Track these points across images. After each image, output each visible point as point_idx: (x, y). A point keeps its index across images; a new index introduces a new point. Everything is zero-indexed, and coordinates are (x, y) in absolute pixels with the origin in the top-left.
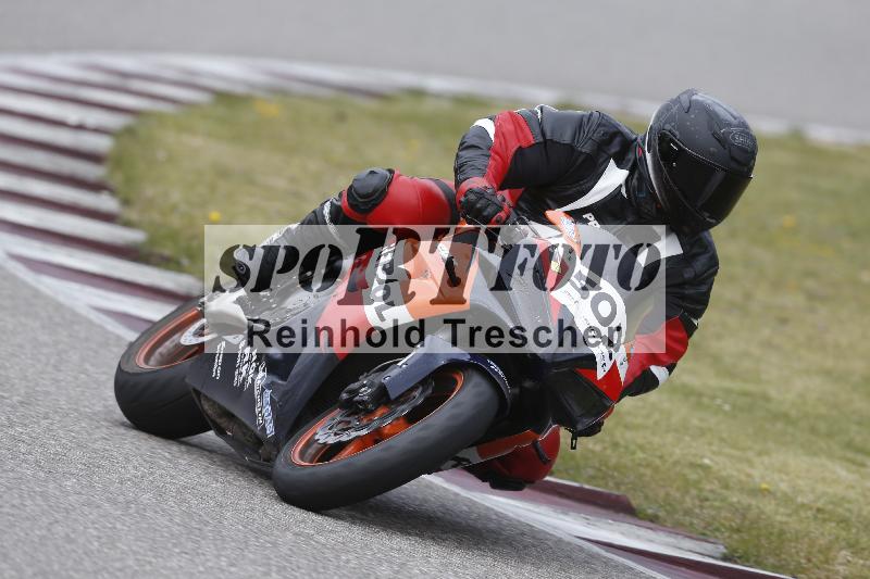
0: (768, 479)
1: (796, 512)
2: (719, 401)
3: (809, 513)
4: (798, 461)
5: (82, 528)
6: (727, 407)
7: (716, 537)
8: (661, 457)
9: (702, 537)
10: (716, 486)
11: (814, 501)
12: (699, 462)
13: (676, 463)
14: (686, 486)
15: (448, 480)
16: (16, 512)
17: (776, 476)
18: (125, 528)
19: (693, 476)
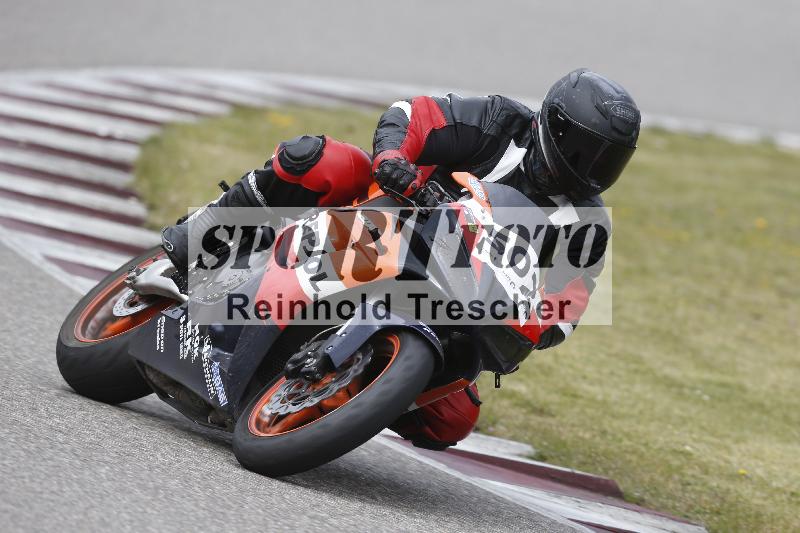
0: (745, 464)
1: (771, 495)
2: (698, 392)
3: (784, 497)
4: (772, 448)
5: (115, 513)
6: (706, 398)
7: (698, 519)
8: (646, 445)
9: (686, 519)
10: (697, 471)
11: (788, 486)
12: (681, 449)
13: (661, 449)
14: (670, 471)
15: (450, 466)
16: (53, 497)
17: (752, 462)
18: (155, 512)
19: (675, 463)
